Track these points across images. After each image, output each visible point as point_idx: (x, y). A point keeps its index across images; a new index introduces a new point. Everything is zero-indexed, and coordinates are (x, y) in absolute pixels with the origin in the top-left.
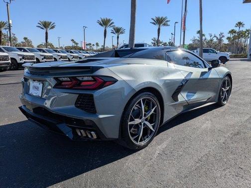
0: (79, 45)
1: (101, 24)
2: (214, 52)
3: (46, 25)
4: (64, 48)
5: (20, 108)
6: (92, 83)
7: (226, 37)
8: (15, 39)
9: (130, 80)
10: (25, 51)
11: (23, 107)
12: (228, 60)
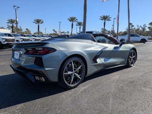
0: (57, 33)
1: (70, 20)
2: (138, 36)
3: (38, 21)
4: (49, 34)
5: (11, 66)
6: (42, 51)
7: (148, 27)
8: (21, 30)
9: (65, 50)
10: (25, 36)
11: (12, 65)
12: (147, 41)
